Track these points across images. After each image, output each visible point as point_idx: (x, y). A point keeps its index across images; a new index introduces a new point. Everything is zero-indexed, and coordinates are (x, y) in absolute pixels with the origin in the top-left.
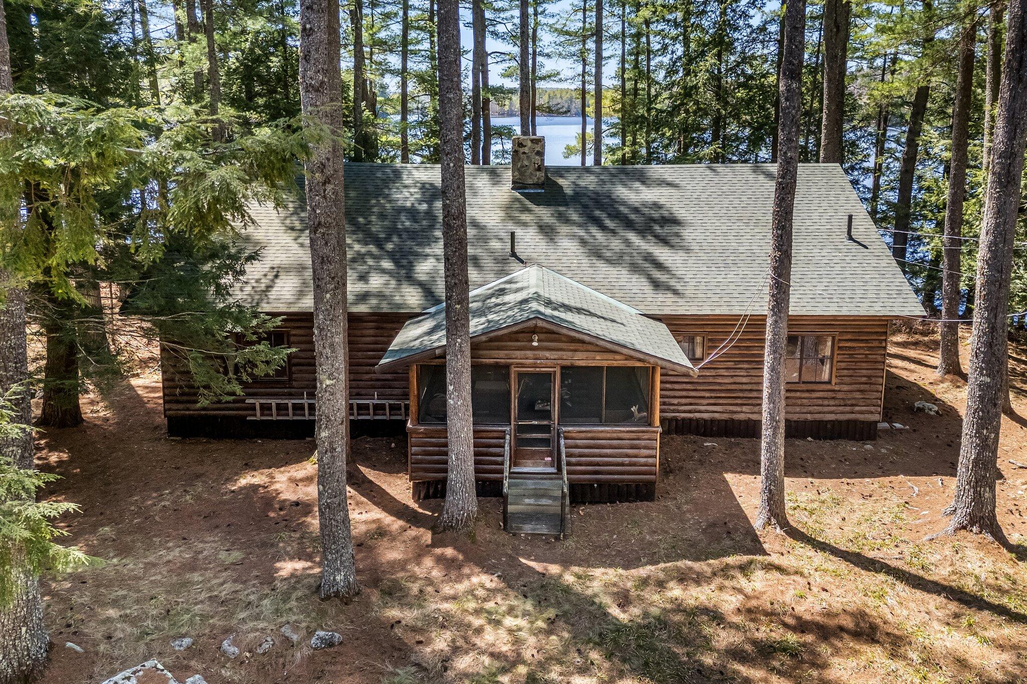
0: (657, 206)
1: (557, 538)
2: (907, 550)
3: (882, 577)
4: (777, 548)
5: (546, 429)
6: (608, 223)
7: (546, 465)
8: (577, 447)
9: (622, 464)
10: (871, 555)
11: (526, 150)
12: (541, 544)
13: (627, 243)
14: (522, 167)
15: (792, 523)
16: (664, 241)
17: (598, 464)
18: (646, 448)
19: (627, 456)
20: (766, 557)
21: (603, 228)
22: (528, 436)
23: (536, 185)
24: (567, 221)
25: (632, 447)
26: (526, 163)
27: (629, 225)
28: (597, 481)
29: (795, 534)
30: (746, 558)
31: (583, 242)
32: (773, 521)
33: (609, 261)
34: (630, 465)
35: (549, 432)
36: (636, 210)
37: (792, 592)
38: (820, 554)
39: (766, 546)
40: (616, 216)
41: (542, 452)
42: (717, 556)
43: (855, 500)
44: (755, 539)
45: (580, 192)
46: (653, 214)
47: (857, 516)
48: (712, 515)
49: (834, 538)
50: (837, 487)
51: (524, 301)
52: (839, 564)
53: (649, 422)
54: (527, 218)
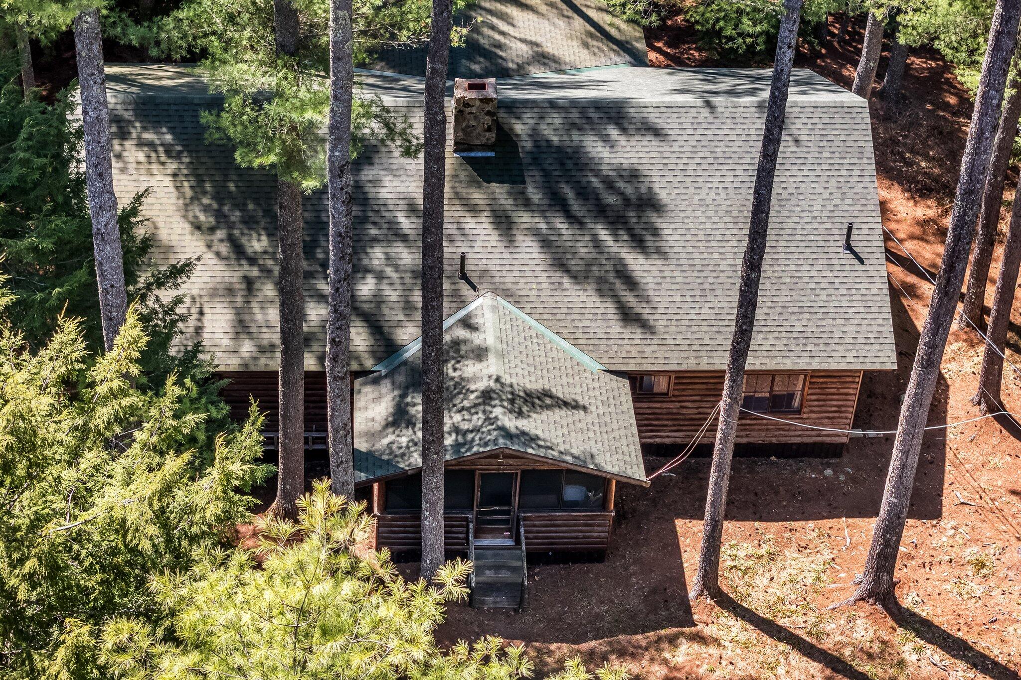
0: (634, 175)
1: (516, 611)
2: (812, 618)
3: (782, 646)
4: (704, 618)
5: (507, 513)
6: (576, 207)
7: (505, 537)
8: (535, 526)
9: (577, 538)
10: (782, 622)
12: (502, 617)
13: (597, 243)
15: (725, 589)
17: (553, 538)
18: (599, 526)
19: (581, 532)
20: (692, 629)
21: (570, 217)
22: (489, 518)
23: (487, 147)
25: (587, 525)
26: (472, 123)
27: (601, 212)
28: (552, 550)
29: (724, 602)
30: (675, 630)
31: (546, 243)
32: (706, 592)
33: (574, 277)
34: (584, 537)
35: (509, 514)
36: (609, 184)
37: (705, 667)
38: (740, 623)
39: (695, 617)
40: (584, 192)
41: (502, 529)
42: (654, 629)
43: (790, 553)
44: (688, 610)
45: (541, 146)
46: (629, 190)
47: (784, 576)
48: (656, 577)
49: (757, 602)
50: (780, 533)
51: (487, 396)
52: (751, 634)
53: (604, 506)
54: (478, 197)
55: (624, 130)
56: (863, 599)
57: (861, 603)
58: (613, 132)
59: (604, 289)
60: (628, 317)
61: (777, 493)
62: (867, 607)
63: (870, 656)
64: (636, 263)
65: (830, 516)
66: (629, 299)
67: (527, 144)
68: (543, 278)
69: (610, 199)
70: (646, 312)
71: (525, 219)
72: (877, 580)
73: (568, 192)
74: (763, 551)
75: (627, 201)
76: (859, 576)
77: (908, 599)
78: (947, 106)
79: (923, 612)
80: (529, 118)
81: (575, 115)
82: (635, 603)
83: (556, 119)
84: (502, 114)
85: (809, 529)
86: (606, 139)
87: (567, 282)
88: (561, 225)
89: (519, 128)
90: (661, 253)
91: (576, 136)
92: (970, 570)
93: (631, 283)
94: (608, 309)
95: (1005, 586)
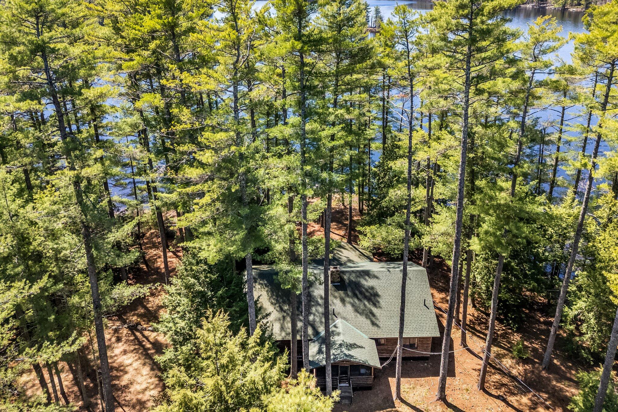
0: (372, 288)
1: (350, 404)
2: (426, 406)
4: (398, 405)
6: (359, 296)
7: (346, 383)
8: (354, 380)
9: (364, 383)
10: (418, 407)
12: (347, 406)
13: (365, 305)
14: (333, 277)
15: (403, 397)
16: (375, 305)
17: (358, 383)
18: (369, 380)
20: (395, 409)
21: (358, 299)
22: (342, 378)
23: (338, 282)
24: (348, 296)
25: (366, 380)
26: (335, 276)
27: (366, 297)
28: (359, 387)
29: (403, 401)
30: (390, 409)
31: (353, 305)
32: (398, 398)
33: (360, 314)
34: (366, 383)
35: (347, 377)
36: (367, 290)
38: (407, 407)
39: (396, 405)
40: (361, 293)
41: (346, 381)
42: (386, 409)
43: (418, 387)
44: (393, 403)
45: (351, 282)
46: (371, 292)
47: (417, 393)
48: (385, 394)
49: (410, 401)
50: (415, 381)
51: (341, 345)
53: (371, 375)
54: (336, 294)
55: (369, 277)
56: (438, 400)
58: (367, 278)
59: (367, 317)
60: (373, 324)
61: (413, 370)
62: (440, 402)
64: (374, 310)
65: (427, 376)
66: (373, 319)
67: (347, 281)
68: (353, 314)
69: (367, 294)
70: (377, 322)
71: (348, 299)
72: (441, 394)
73: (357, 292)
74: (411, 386)
75: (371, 294)
76: (437, 393)
77: (450, 400)
78: (445, 270)
79: (454, 404)
80: (347, 275)
81: (358, 274)
82: (380, 402)
83: (354, 275)
84: (341, 274)
85: (422, 380)
86: (365, 279)
87: (358, 315)
88: (356, 301)
89: (345, 277)
90: (380, 307)
91: (358, 279)
92: (465, 391)
93: (374, 315)
94: (369, 322)
95: (475, 396)
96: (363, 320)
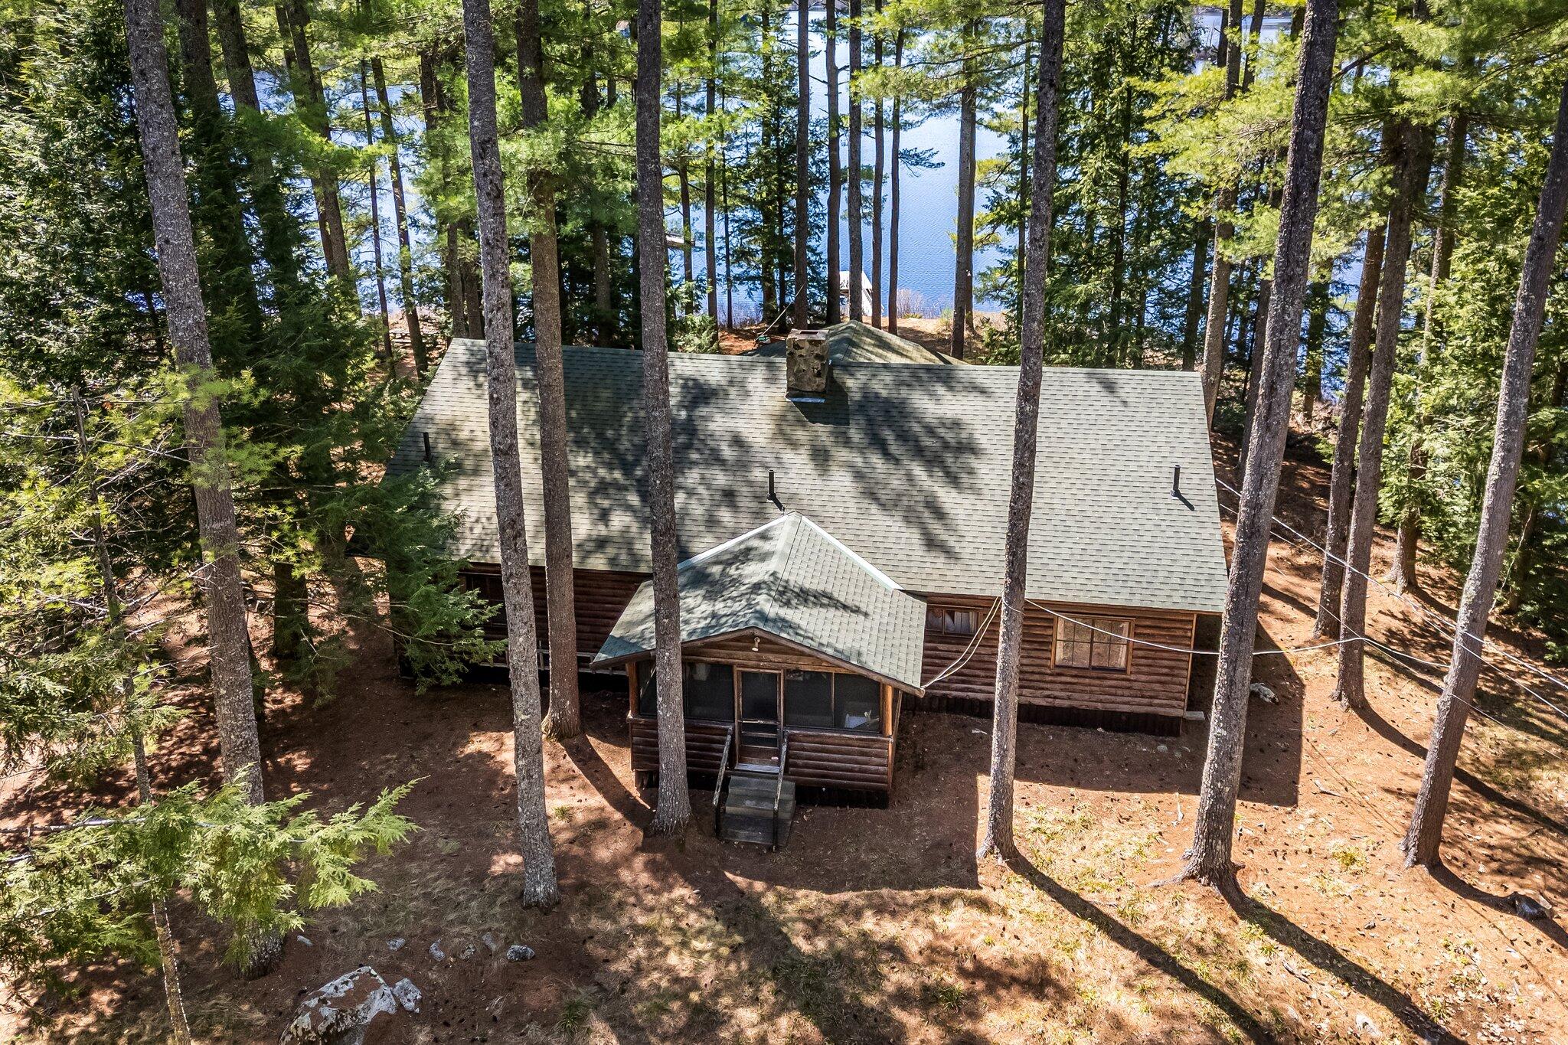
0: (956, 425)
1: (769, 850)
2: (1127, 895)
3: (1085, 925)
4: (992, 881)
5: (772, 729)
6: (894, 448)
7: (772, 763)
8: (804, 749)
9: (851, 770)
10: (1087, 896)
11: (803, 352)
12: (753, 854)
13: (910, 478)
14: (799, 371)
15: (1022, 851)
16: (953, 480)
17: (826, 768)
18: (876, 756)
19: (857, 762)
20: (976, 891)
21: (887, 455)
22: (754, 734)
23: (816, 394)
24: (847, 443)
25: (863, 754)
26: (803, 367)
27: (918, 452)
28: (826, 785)
29: (1019, 864)
30: (952, 890)
31: (859, 475)
32: (996, 850)
33: (883, 506)
34: (861, 771)
35: (775, 732)
36: (930, 431)
37: (982, 937)
38: (1037, 892)
39: (981, 878)
40: (904, 437)
41: (768, 751)
42: (928, 886)
43: (1109, 823)
44: (973, 869)
45: (869, 399)
46: (949, 436)
47: (1099, 846)
48: (943, 831)
49: (1061, 872)
50: (1099, 801)
52: (1049, 906)
53: (881, 730)
54: (800, 434)
55: (951, 388)
56: (1193, 877)
57: (1191, 882)
58: (941, 390)
59: (910, 518)
60: (932, 543)
61: (1100, 761)
62: (1199, 888)
63: (1201, 951)
64: (947, 497)
65: (1161, 789)
66: (936, 528)
67: (856, 396)
68: (852, 504)
69: (928, 442)
70: (951, 541)
71: (842, 454)
72: (1209, 851)
73: (889, 435)
74: (1077, 816)
75: (946, 446)
76: (1189, 848)
77: (1254, 888)
79: (1276, 906)
80: (862, 376)
81: (905, 375)
82: (912, 856)
83: (888, 378)
84: (836, 372)
85: (1134, 802)
86: (932, 395)
87: (874, 508)
88: (876, 460)
89: (850, 383)
90: (977, 492)
91: (904, 392)
92: (1337, 864)
93: (939, 514)
94: (914, 536)
95: (1385, 886)
96: (891, 529)
